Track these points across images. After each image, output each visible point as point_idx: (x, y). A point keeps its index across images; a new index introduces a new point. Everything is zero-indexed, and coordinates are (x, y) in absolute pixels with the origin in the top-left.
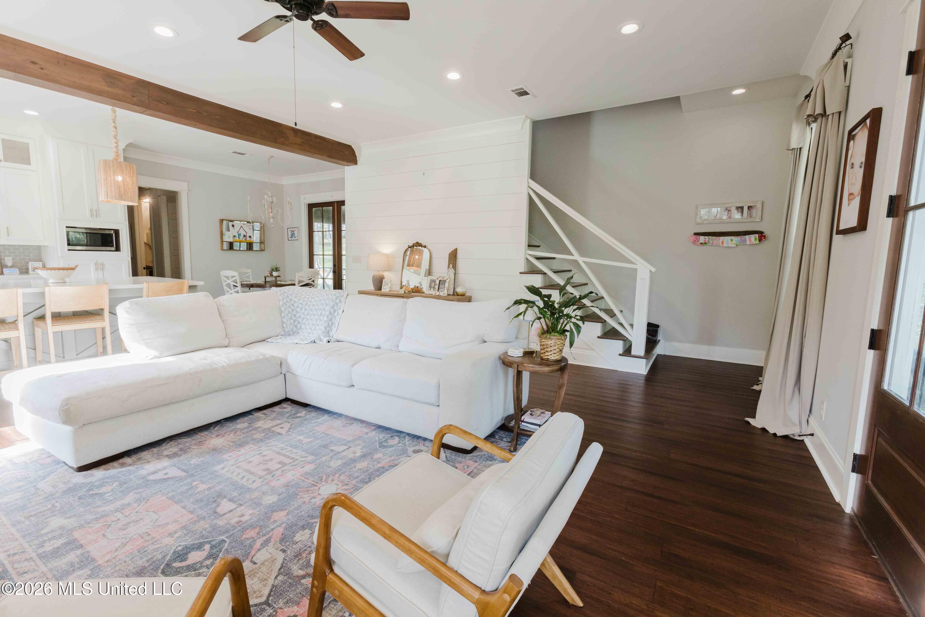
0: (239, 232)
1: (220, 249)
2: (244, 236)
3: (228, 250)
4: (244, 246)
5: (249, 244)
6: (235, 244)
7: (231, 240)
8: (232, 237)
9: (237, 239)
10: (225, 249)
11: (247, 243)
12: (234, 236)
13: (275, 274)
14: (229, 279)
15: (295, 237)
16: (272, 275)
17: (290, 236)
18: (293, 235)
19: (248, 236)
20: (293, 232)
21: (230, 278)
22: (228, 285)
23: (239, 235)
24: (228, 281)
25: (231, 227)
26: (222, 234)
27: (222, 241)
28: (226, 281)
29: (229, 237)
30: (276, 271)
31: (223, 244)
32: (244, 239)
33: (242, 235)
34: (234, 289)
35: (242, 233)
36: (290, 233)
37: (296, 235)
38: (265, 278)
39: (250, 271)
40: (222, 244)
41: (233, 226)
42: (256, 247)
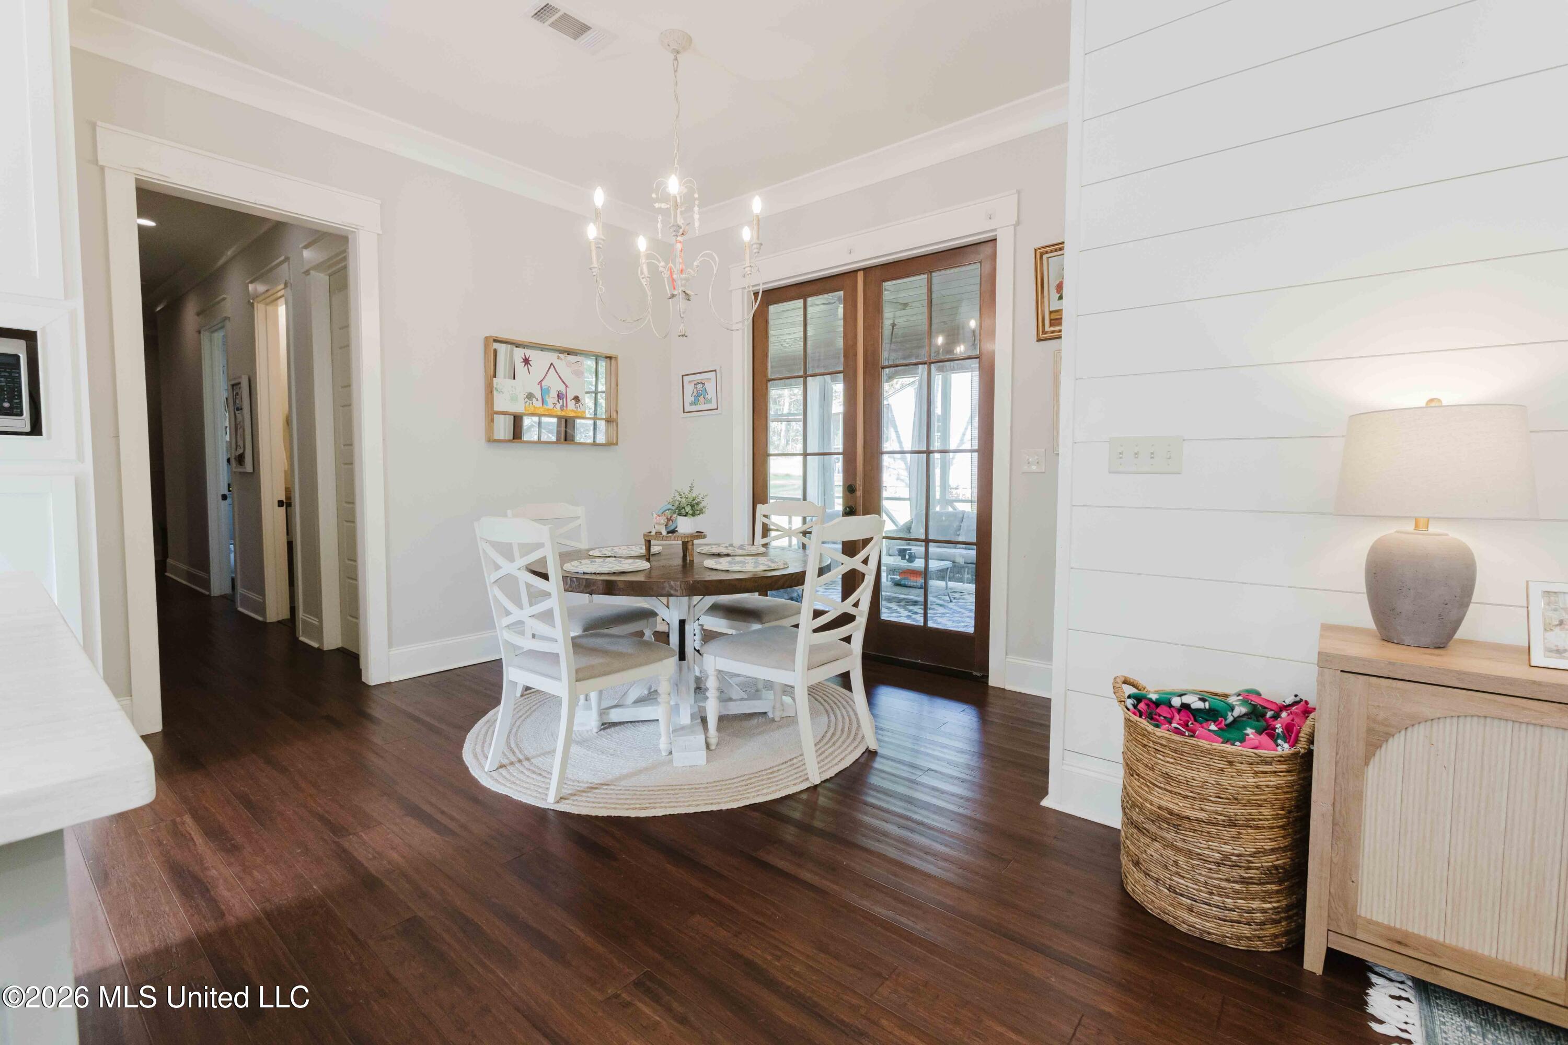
0: (544, 383)
1: (484, 440)
2: (560, 396)
3: (509, 441)
4: (550, 429)
5: (563, 421)
6: (527, 421)
7: (519, 408)
8: (522, 397)
9: (538, 404)
10: (502, 437)
11: (560, 418)
12: (530, 396)
13: (685, 526)
14: (511, 559)
15: (709, 401)
16: (674, 531)
17: (689, 399)
18: (699, 395)
19: (570, 397)
20: (699, 386)
21: (517, 554)
22: (508, 584)
23: (545, 392)
24: (507, 568)
25: (519, 365)
26: (490, 390)
27: (491, 414)
28: (498, 567)
29: (514, 399)
30: (693, 515)
31: (492, 420)
32: (558, 406)
33: (554, 394)
34: (531, 605)
35: (556, 386)
36: (689, 389)
37: (711, 394)
38: (648, 544)
39: (580, 511)
40: (490, 420)
41: (526, 361)
42: (584, 432)
